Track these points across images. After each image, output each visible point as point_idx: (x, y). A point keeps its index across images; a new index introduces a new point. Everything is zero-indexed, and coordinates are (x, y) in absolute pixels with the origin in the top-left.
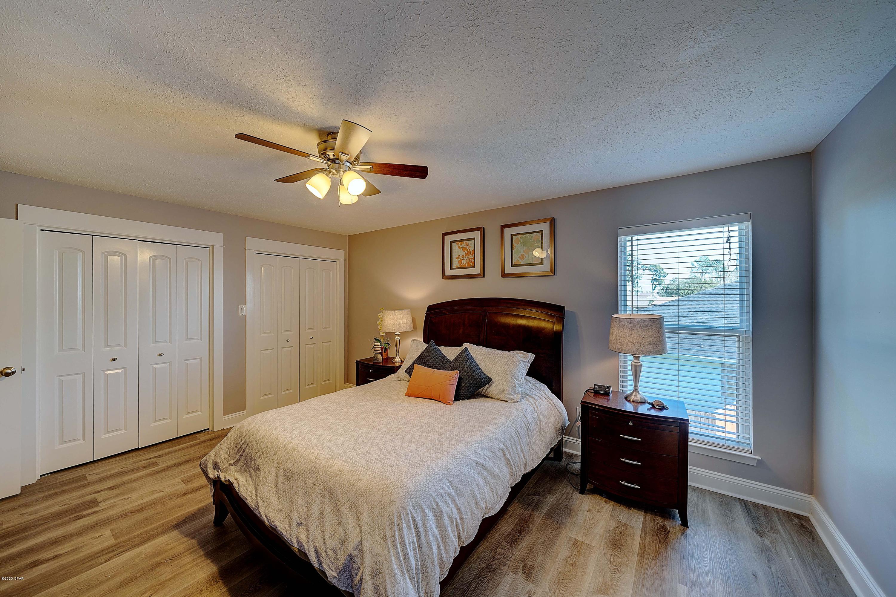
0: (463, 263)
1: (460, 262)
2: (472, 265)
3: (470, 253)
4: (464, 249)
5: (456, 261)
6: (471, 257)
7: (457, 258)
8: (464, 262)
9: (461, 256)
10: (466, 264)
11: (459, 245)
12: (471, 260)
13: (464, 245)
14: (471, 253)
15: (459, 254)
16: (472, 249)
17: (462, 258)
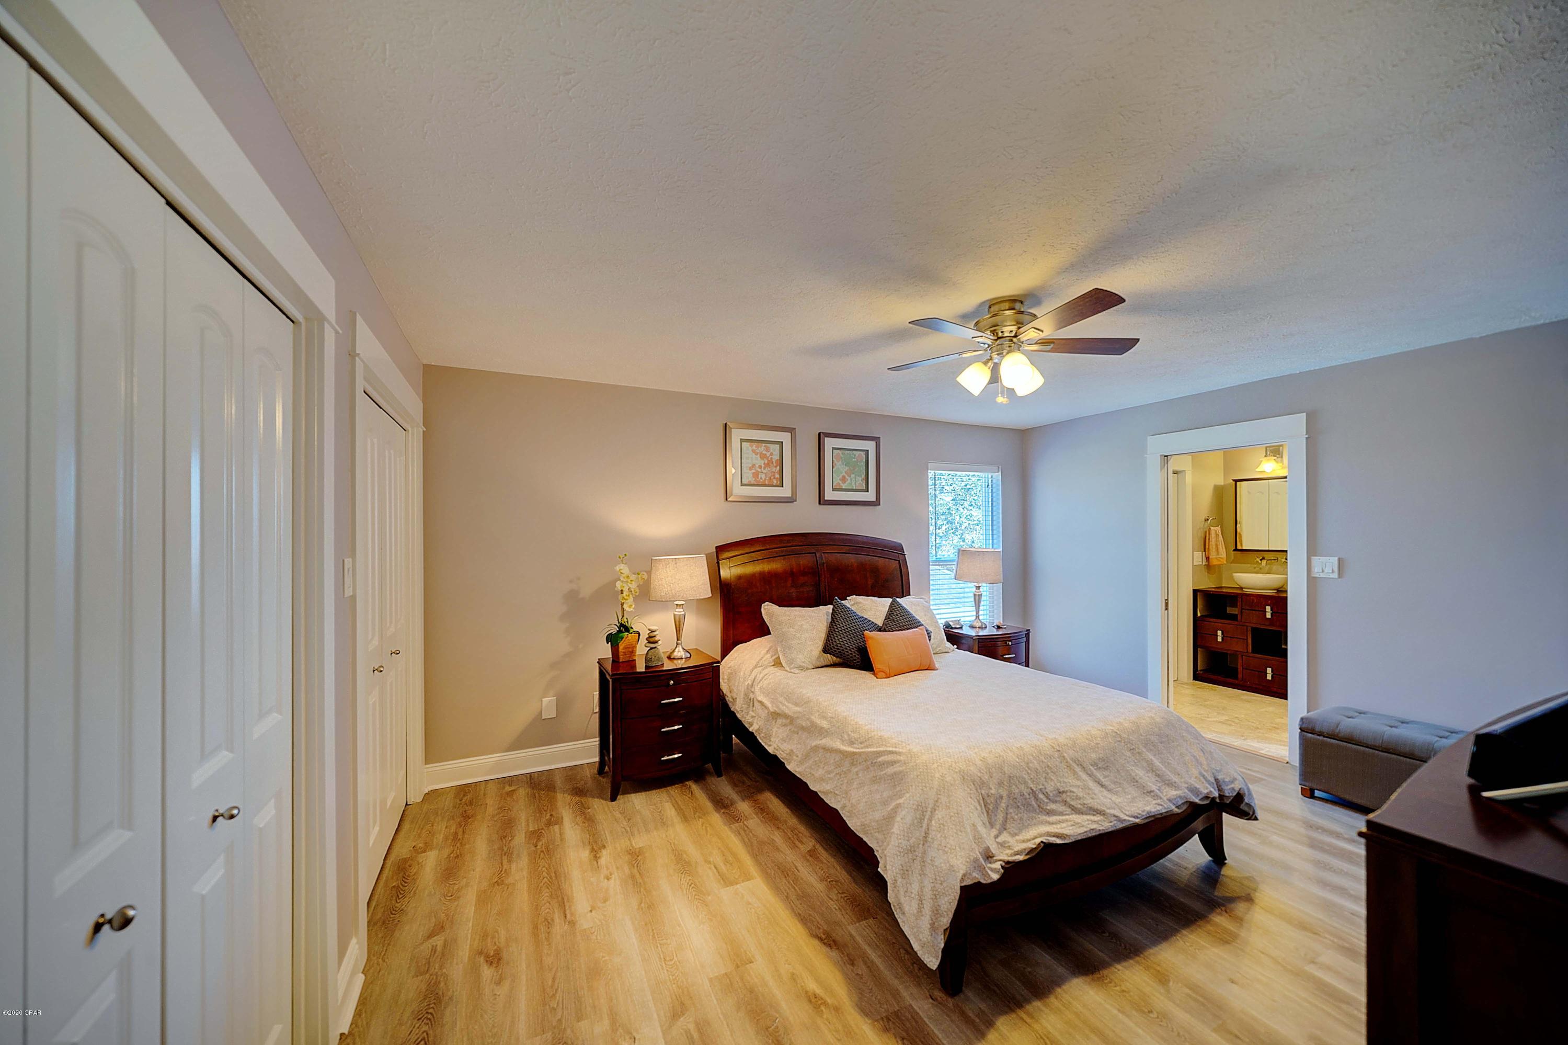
0: (761, 478)
1: (756, 475)
2: (775, 482)
3: (772, 463)
4: (763, 456)
5: (748, 473)
6: (774, 470)
7: (750, 469)
8: (763, 476)
9: (757, 466)
10: (765, 479)
11: (754, 448)
12: (774, 475)
13: (762, 448)
14: (775, 465)
15: (754, 462)
16: (776, 457)
17: (759, 470)
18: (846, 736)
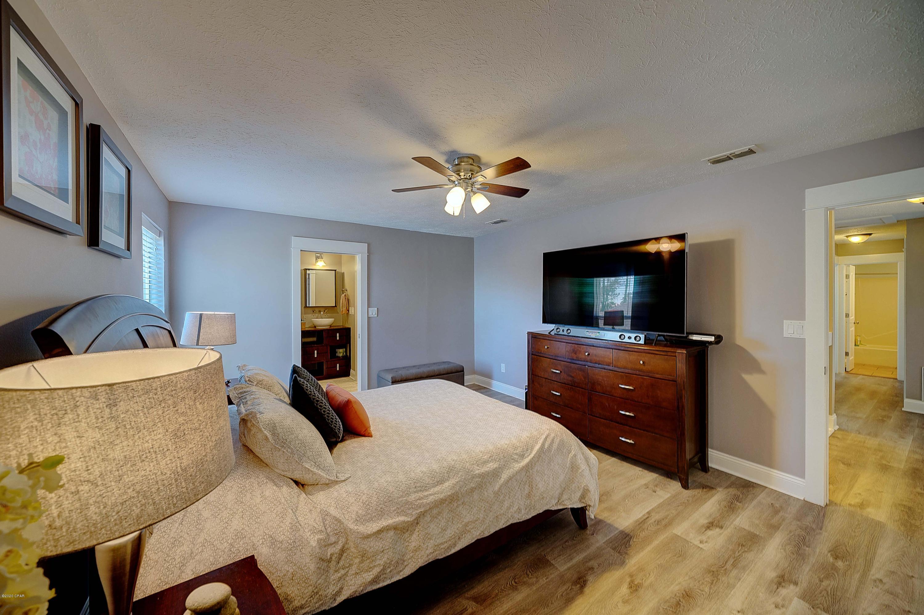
18: (516, 457)
